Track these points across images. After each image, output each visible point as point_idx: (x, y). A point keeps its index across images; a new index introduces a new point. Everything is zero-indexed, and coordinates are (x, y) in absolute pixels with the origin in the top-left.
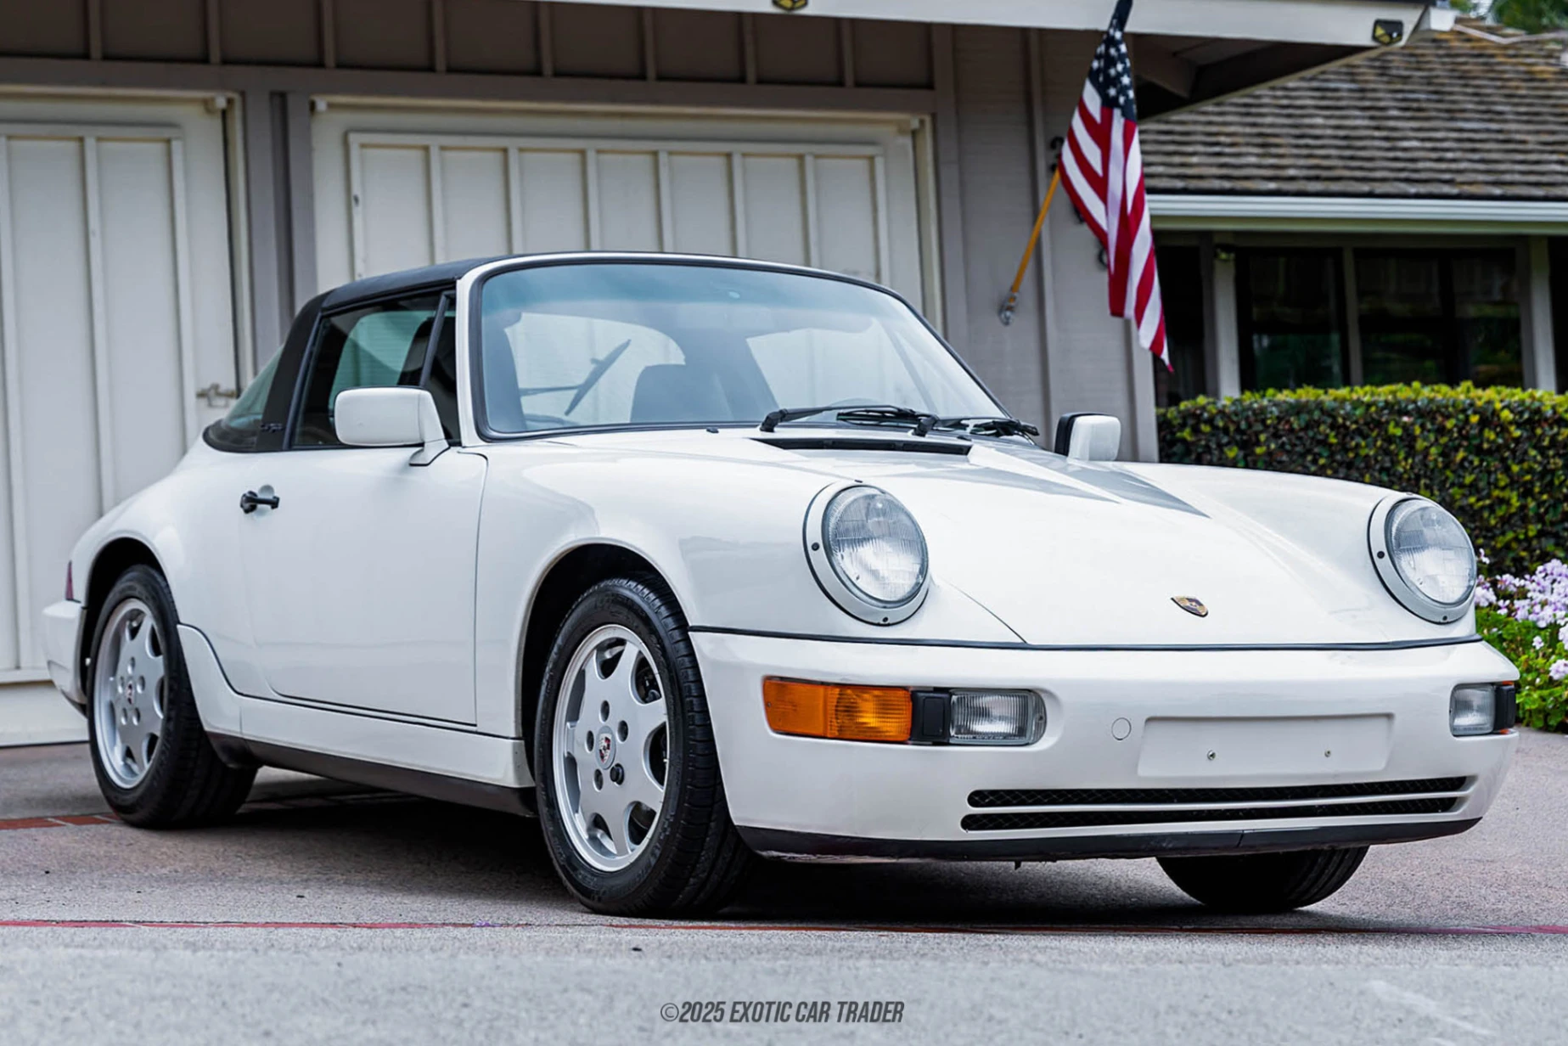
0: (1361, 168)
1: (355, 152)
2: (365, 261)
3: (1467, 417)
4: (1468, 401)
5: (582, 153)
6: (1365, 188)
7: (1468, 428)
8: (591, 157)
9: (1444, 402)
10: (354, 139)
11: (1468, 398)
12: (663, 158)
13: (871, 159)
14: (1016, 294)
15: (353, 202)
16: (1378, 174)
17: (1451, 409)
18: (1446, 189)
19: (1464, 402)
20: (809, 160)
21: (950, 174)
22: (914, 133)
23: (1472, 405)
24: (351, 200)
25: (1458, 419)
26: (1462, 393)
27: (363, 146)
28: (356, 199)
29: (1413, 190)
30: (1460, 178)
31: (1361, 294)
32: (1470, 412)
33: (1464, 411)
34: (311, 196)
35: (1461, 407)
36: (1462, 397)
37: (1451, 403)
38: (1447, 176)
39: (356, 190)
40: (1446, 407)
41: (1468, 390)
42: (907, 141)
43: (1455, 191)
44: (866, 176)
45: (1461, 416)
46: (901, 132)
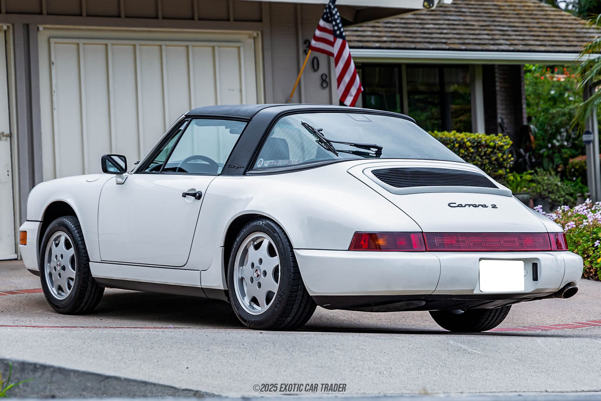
0: (411, 37)
1: (52, 45)
2: (56, 86)
3: (454, 145)
4: (455, 139)
5: (134, 46)
6: (413, 46)
7: (454, 148)
8: (138, 47)
9: (446, 139)
10: (52, 40)
11: (455, 137)
12: (163, 47)
13: (239, 48)
14: (291, 99)
15: (52, 64)
16: (418, 40)
17: (448, 141)
18: (444, 46)
19: (453, 139)
20: (216, 48)
21: (268, 53)
22: (254, 38)
23: (456, 140)
24: (51, 64)
25: (451, 145)
26: (453, 135)
27: (55, 43)
28: (53, 63)
29: (431, 46)
30: (449, 41)
31: (408, 82)
32: (455, 143)
33: (453, 142)
34: (38, 62)
35: (452, 141)
36: (452, 137)
37: (448, 139)
38: (444, 41)
39: (53, 59)
40: (447, 141)
41: (455, 134)
42: (252, 41)
43: (447, 47)
44: (237, 54)
45: (452, 144)
46: (250, 37)
